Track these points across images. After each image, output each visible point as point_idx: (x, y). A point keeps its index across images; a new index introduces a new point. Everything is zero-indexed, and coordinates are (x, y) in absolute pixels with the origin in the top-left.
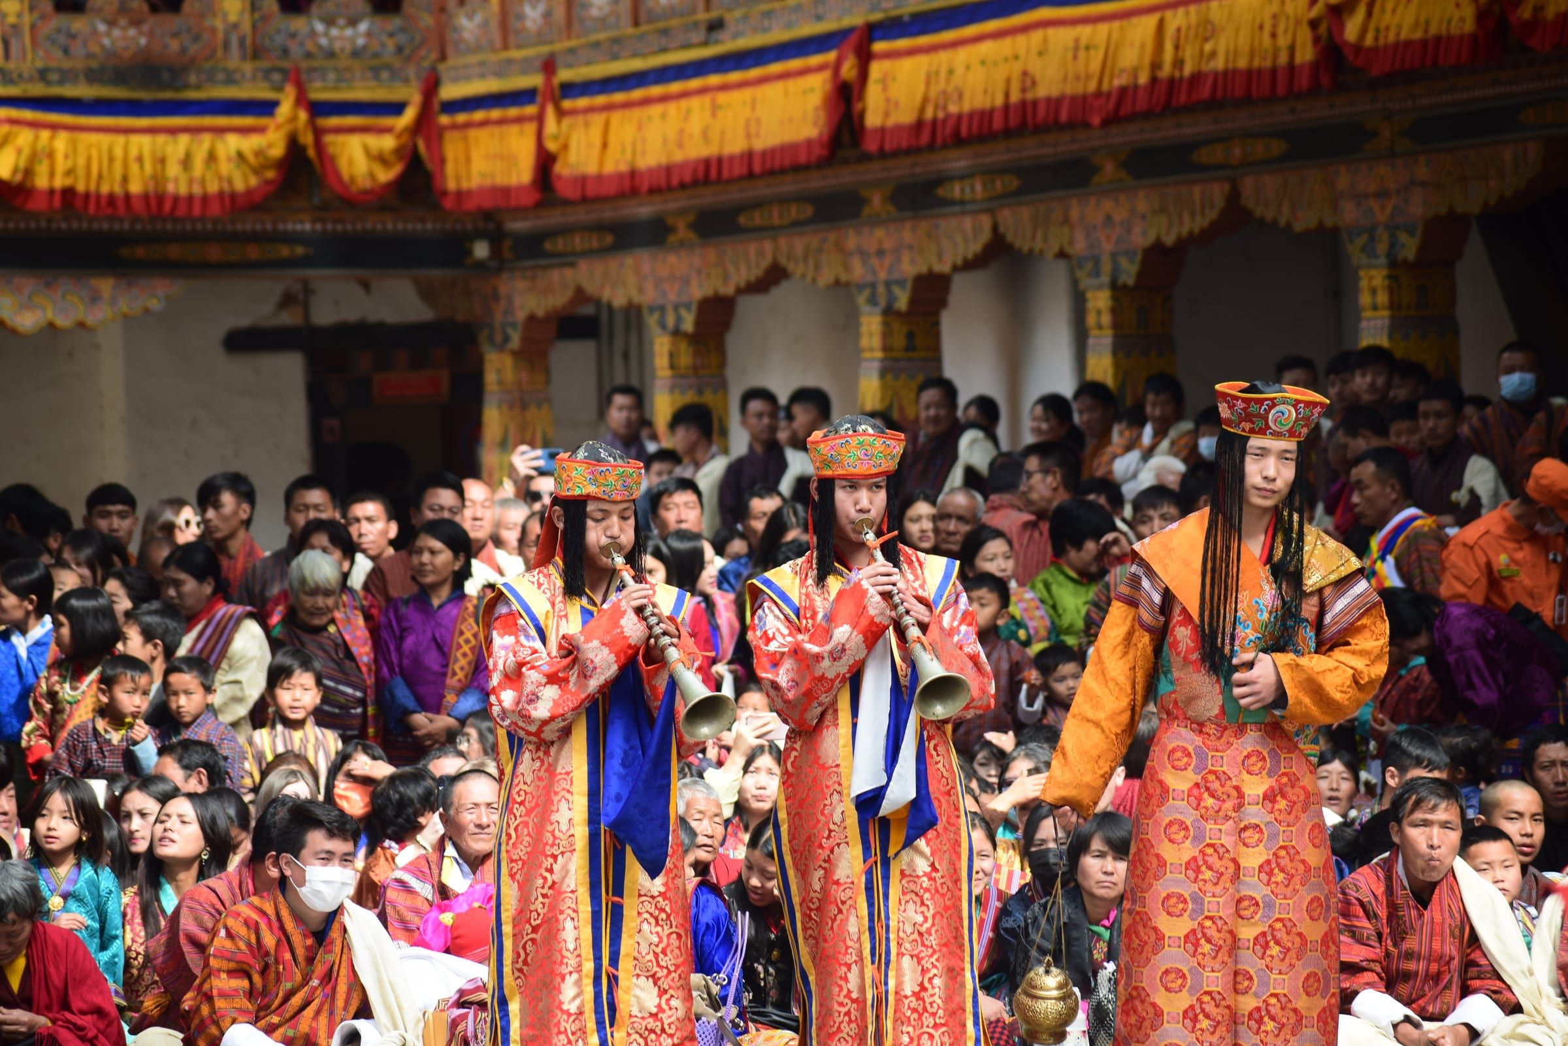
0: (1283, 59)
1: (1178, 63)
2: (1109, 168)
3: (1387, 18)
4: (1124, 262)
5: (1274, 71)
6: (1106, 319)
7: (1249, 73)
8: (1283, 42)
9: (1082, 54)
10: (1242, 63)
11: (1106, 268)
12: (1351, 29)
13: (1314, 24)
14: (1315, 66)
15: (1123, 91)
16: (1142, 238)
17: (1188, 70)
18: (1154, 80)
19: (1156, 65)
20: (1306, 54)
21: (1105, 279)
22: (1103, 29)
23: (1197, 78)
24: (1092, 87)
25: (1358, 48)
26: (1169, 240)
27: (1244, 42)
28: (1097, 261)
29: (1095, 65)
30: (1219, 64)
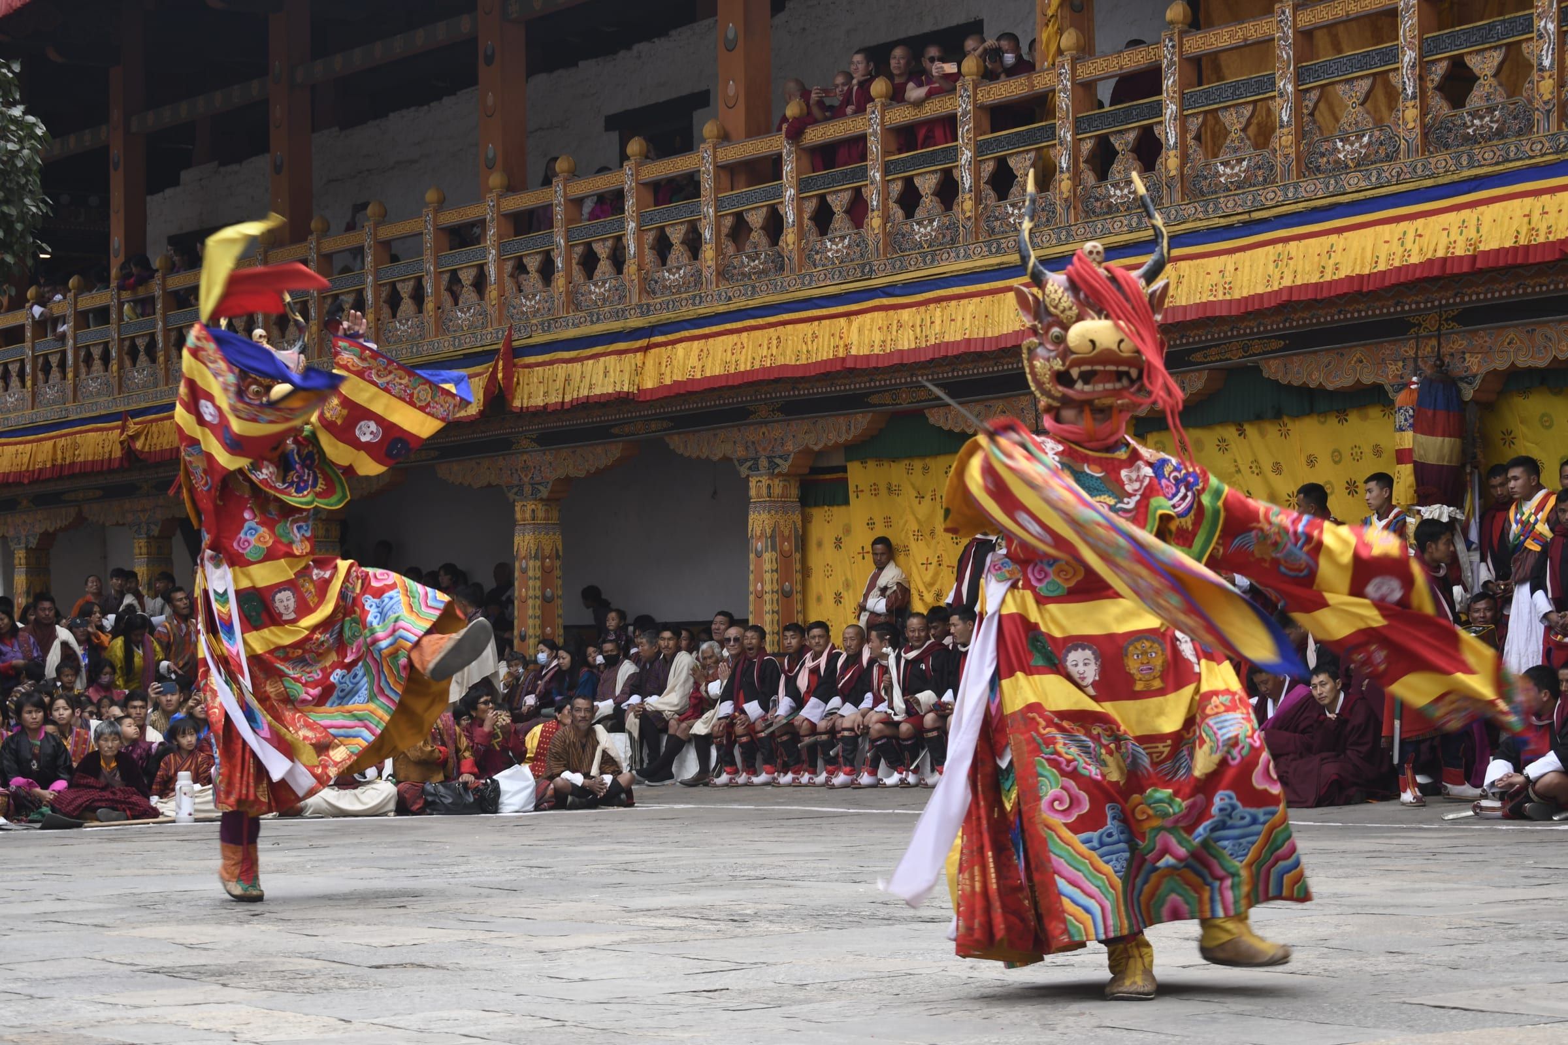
0: (107, 456)
1: (64, 459)
2: (25, 502)
3: (155, 441)
4: (31, 539)
5: (102, 461)
6: (23, 561)
7: (93, 462)
8: (107, 450)
9: (19, 456)
10: (90, 458)
11: (23, 540)
12: (139, 445)
13: (121, 443)
14: (121, 459)
15: (40, 470)
16: (39, 529)
17: (68, 461)
18: (54, 465)
19: (54, 460)
20: (117, 453)
21: (23, 545)
22: (29, 446)
23: (72, 464)
24: (24, 468)
25: (141, 452)
26: (51, 530)
27: (91, 450)
28: (19, 539)
29: (26, 460)
30: (81, 459)
